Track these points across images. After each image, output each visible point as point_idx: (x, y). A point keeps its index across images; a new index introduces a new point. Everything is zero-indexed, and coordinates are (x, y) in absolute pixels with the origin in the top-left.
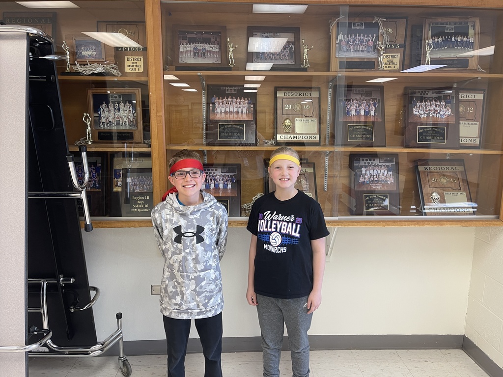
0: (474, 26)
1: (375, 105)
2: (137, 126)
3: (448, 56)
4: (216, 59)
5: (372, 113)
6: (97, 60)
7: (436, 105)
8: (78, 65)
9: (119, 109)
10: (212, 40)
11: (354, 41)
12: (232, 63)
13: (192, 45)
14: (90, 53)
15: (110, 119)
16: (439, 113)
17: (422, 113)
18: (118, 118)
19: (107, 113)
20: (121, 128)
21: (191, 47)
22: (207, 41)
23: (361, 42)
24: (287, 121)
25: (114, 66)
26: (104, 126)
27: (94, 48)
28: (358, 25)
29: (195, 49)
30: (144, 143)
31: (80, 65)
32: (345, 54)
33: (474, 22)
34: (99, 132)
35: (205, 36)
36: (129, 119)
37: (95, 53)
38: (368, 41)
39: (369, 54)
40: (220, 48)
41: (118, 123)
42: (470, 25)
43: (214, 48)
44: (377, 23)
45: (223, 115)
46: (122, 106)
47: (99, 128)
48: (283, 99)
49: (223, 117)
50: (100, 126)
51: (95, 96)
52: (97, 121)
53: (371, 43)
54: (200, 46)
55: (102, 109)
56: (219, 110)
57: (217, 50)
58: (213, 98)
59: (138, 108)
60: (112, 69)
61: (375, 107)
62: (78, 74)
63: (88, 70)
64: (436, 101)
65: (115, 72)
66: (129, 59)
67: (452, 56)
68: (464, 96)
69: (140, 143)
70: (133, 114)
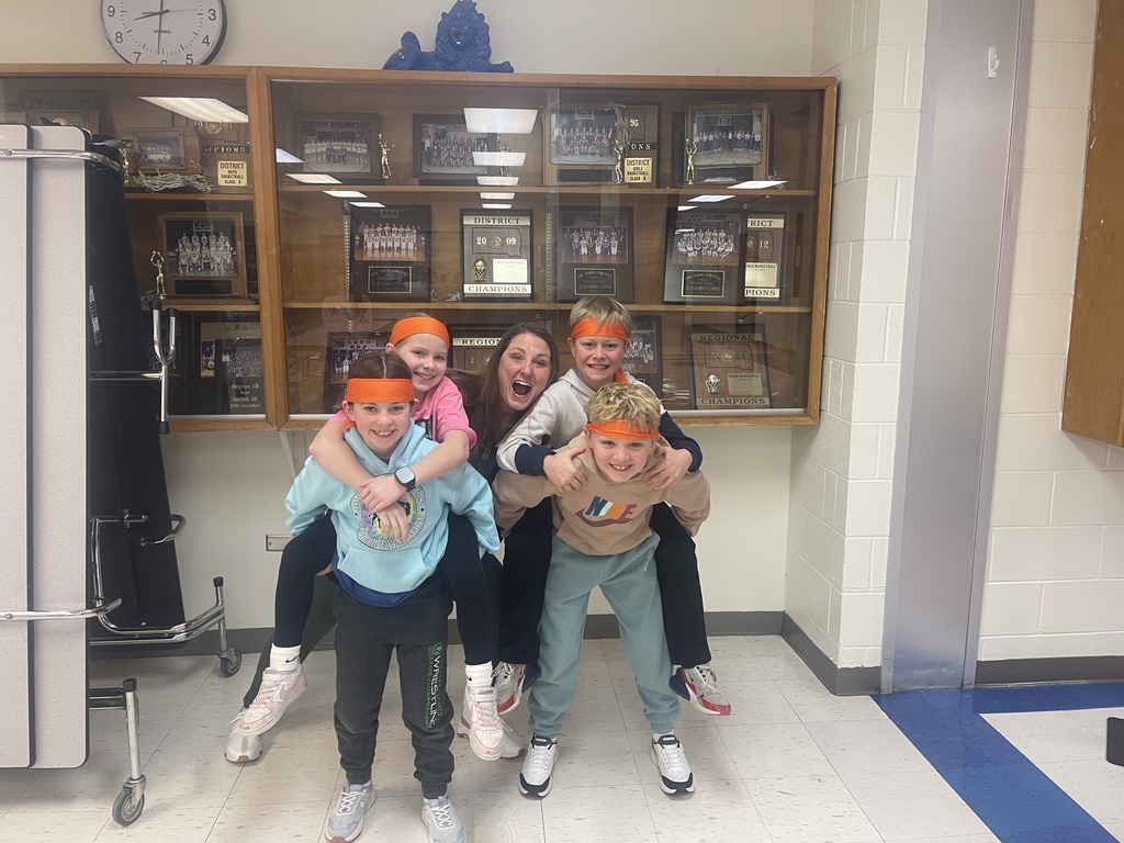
0: (760, 116)
1: (618, 239)
2: (238, 272)
3: (724, 163)
4: (363, 166)
5: (614, 251)
6: (173, 167)
7: (712, 239)
8: (142, 175)
9: (208, 245)
10: (357, 135)
11: (578, 138)
12: (387, 174)
13: (324, 144)
14: (161, 157)
15: (195, 260)
16: (716, 250)
17: (691, 249)
18: (206, 258)
19: (189, 251)
20: (212, 275)
21: (323, 147)
22: (350, 138)
23: (590, 140)
24: (480, 263)
25: (199, 176)
26: (184, 271)
27: (167, 149)
28: (584, 114)
29: (330, 149)
30: (250, 298)
31: (146, 175)
32: (565, 158)
33: (762, 109)
34: (176, 282)
35: (345, 130)
36: (225, 261)
37: (169, 157)
38: (600, 139)
39: (603, 158)
40: (368, 148)
41: (207, 266)
42: (755, 113)
43: (360, 149)
44: (612, 112)
45: (377, 253)
46: (212, 242)
47: (177, 275)
48: (473, 227)
49: (377, 256)
50: (178, 271)
51: (169, 223)
52: (173, 264)
53: (605, 142)
54: (337, 146)
55: (180, 245)
56: (369, 245)
57: (365, 151)
58: (360, 227)
59: (239, 243)
60: (197, 183)
61: (619, 242)
62: (143, 189)
63: (157, 183)
64: (712, 231)
65: (200, 186)
66: (224, 166)
67: (729, 163)
68: (754, 223)
69: (244, 298)
70: (232, 252)
